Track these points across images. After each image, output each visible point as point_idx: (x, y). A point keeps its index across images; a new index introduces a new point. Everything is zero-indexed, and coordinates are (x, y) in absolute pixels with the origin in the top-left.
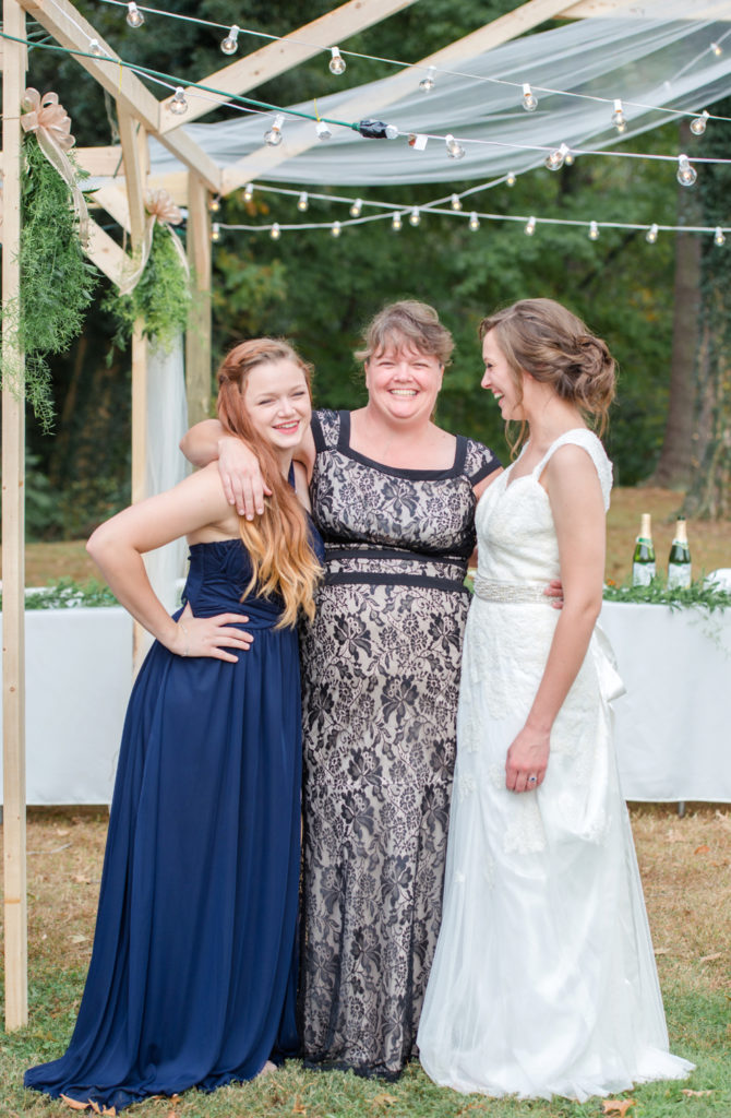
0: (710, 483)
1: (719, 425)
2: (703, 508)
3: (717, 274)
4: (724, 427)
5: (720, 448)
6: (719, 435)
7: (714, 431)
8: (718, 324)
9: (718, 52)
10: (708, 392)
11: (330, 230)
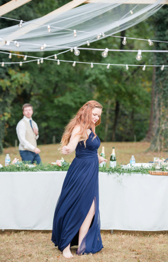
0: (158, 140)
1: (161, 123)
2: (156, 148)
3: (160, 77)
4: (162, 123)
5: (161, 130)
6: (161, 126)
7: (159, 124)
8: (161, 92)
9: (132, 13)
10: (157, 113)
11: (19, 64)
